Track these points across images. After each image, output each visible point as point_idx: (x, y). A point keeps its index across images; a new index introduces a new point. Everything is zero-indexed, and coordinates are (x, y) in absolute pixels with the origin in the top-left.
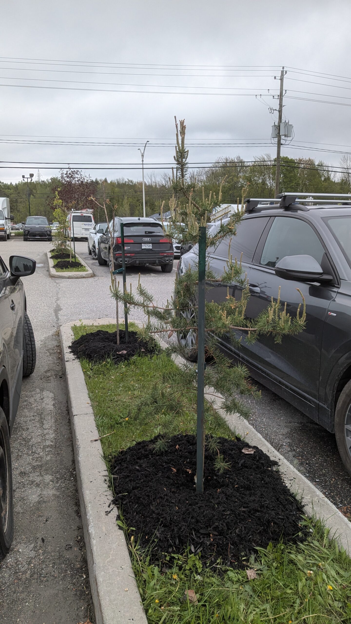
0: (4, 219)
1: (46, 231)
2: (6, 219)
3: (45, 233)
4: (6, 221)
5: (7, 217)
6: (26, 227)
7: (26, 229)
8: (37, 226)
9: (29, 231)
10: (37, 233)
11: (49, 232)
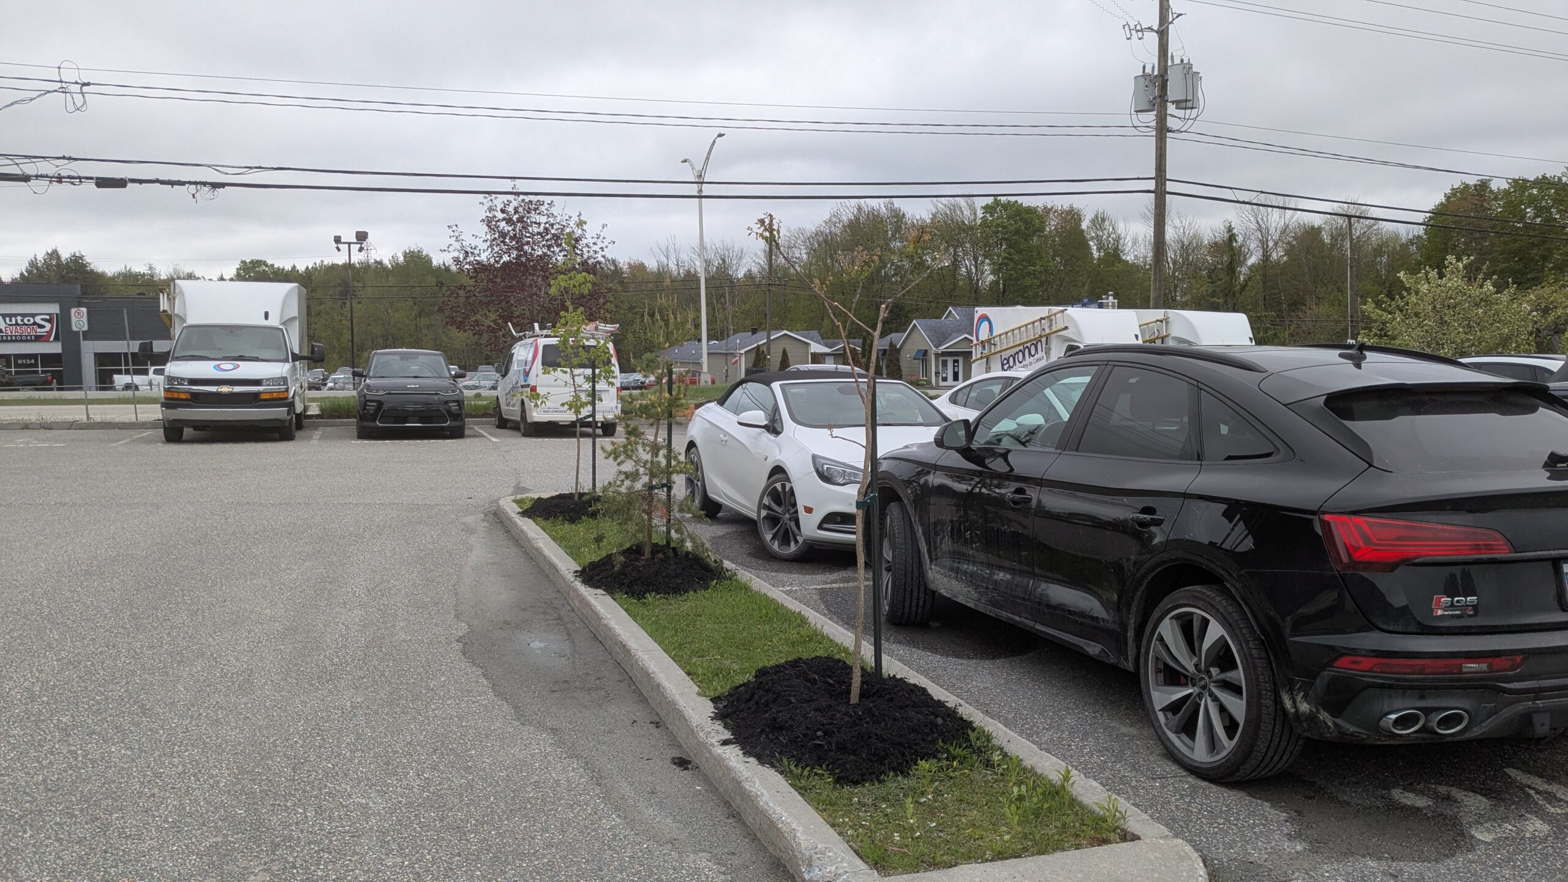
0: (286, 360)
1: (447, 402)
2: (295, 357)
3: (442, 408)
4: (294, 368)
5: (297, 351)
6: (368, 387)
7: (371, 395)
8: (413, 384)
9: (380, 404)
10: (410, 408)
11: (454, 407)
